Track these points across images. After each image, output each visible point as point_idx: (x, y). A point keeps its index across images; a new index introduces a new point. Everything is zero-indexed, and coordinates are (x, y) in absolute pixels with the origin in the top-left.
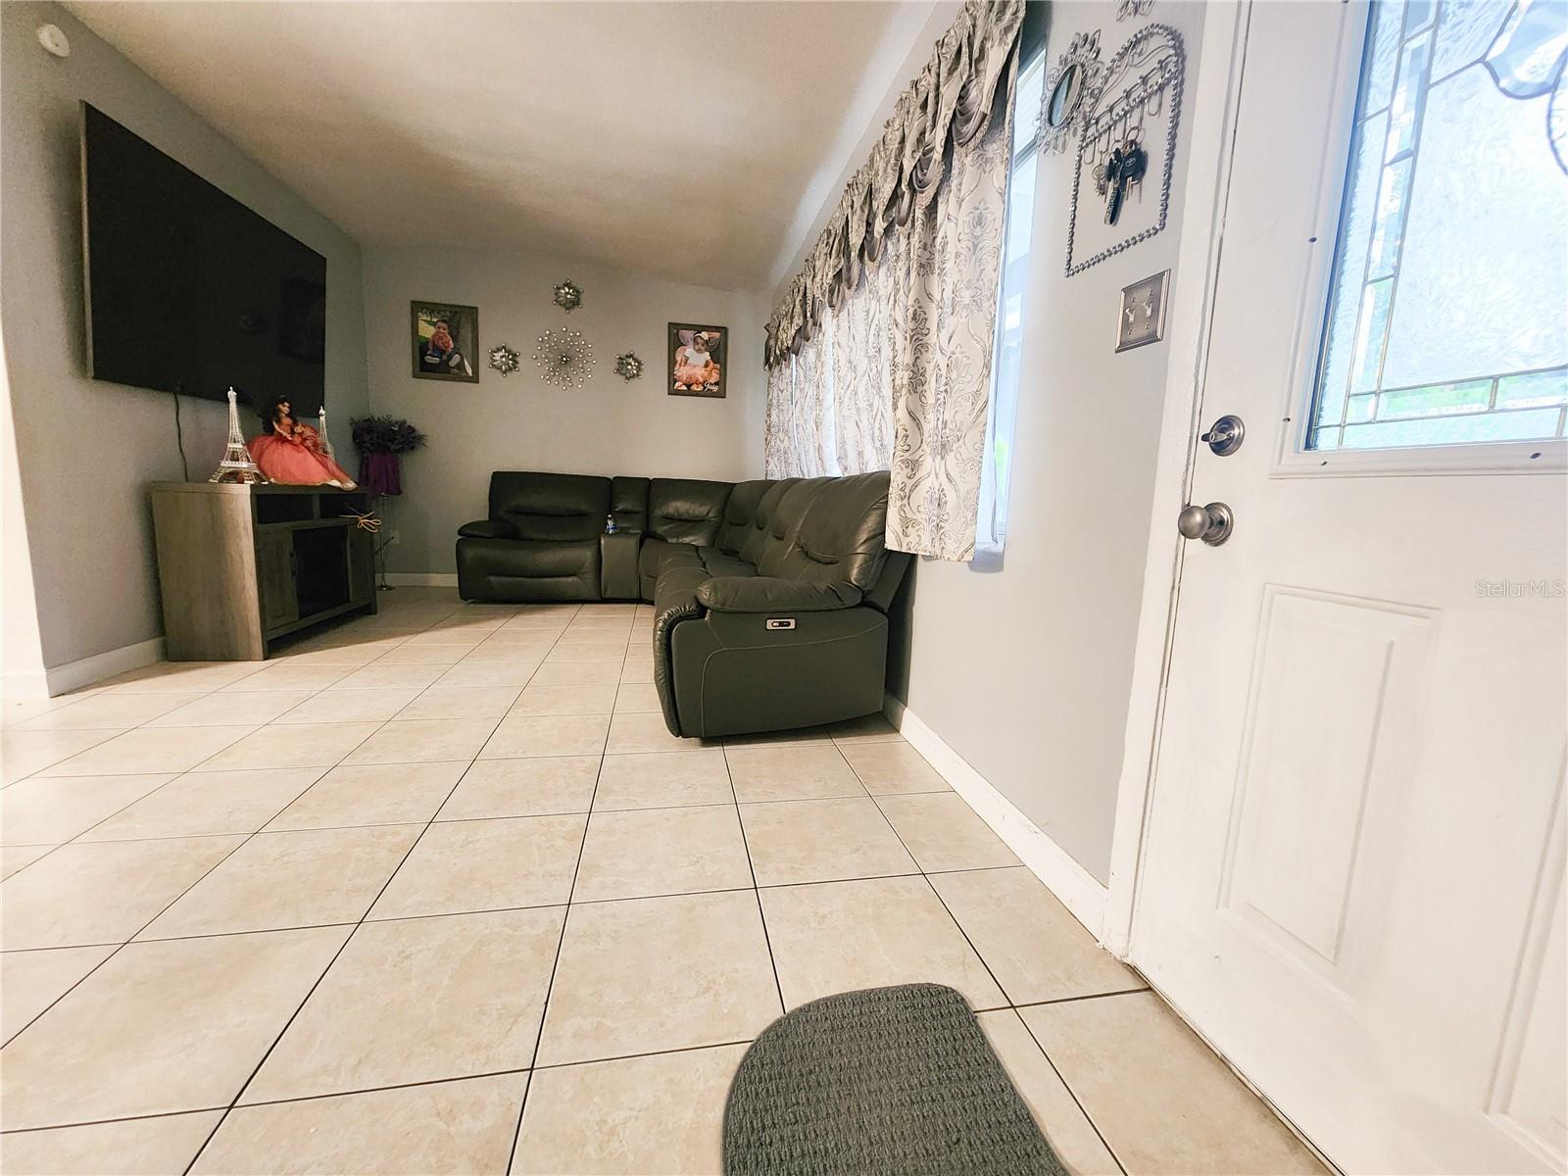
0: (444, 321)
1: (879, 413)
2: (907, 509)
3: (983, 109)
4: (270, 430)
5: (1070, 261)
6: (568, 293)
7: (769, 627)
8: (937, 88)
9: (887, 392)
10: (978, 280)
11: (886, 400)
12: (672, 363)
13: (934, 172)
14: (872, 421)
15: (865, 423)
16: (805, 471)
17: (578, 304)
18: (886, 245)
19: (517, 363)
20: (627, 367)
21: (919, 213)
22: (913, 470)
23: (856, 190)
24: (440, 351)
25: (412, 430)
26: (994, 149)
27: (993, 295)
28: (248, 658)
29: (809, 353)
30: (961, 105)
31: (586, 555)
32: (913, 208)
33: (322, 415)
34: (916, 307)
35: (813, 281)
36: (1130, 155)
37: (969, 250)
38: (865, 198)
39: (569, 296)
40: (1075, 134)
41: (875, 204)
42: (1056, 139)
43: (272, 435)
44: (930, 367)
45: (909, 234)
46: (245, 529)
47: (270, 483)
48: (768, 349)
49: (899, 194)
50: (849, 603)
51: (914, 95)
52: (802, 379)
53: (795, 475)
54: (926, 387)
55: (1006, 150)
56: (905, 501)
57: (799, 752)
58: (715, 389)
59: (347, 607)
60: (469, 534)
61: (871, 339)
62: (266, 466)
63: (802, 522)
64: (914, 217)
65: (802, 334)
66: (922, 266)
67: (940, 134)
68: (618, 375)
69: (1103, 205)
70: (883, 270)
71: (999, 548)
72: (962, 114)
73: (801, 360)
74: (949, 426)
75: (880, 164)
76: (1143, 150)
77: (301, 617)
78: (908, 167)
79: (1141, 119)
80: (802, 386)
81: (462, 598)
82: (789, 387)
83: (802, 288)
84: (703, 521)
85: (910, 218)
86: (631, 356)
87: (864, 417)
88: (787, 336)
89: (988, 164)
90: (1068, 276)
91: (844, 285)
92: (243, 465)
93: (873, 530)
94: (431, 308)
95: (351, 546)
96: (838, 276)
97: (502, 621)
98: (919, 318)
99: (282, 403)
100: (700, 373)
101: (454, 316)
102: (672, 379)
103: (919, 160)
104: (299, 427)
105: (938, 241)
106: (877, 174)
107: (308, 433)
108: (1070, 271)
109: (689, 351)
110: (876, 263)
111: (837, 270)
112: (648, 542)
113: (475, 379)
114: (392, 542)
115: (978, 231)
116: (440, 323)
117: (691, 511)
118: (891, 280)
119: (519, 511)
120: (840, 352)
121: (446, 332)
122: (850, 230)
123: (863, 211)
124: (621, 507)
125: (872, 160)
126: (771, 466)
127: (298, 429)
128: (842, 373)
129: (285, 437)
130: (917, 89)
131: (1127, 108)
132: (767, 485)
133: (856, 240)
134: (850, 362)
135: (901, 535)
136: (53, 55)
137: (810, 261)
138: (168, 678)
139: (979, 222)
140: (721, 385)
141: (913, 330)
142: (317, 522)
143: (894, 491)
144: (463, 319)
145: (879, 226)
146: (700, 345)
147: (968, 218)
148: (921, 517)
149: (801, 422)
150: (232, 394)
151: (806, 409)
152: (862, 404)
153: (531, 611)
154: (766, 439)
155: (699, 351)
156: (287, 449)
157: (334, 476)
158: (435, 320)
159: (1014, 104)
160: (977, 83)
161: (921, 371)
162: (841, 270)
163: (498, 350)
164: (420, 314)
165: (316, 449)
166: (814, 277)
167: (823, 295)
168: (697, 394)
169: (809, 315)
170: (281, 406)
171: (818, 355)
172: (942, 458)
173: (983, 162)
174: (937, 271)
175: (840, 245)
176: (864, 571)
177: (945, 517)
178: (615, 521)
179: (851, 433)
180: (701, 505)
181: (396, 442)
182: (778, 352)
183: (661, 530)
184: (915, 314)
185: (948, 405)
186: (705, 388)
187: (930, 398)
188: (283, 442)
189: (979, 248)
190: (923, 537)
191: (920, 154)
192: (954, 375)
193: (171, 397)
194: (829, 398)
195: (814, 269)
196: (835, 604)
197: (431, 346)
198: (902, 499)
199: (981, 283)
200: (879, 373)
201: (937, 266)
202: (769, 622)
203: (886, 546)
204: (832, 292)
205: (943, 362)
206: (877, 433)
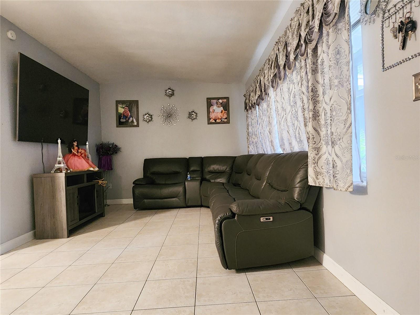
0: (127, 106)
1: (298, 127)
2: (317, 168)
3: (335, 11)
4: (70, 152)
5: (383, 65)
6: (170, 92)
7: (262, 220)
8: (313, 5)
9: (301, 119)
10: (340, 75)
11: (301, 122)
12: (209, 112)
13: (315, 36)
14: (294, 130)
15: (291, 132)
16: (265, 150)
17: (173, 95)
18: (295, 63)
19: (152, 118)
20: (192, 115)
21: (310, 51)
22: (318, 151)
23: (280, 44)
24: (126, 117)
25: (116, 146)
26: (340, 25)
27: (348, 80)
28: (62, 237)
29: (264, 105)
30: (325, 11)
31: (180, 189)
32: (306, 49)
33: (87, 145)
34: (312, 87)
35: (264, 78)
36: (408, 23)
37: (335, 64)
38: (284, 46)
39: (170, 93)
40: (378, 16)
41: (289, 49)
42: (370, 19)
43: (71, 153)
44: (321, 110)
45: (305, 59)
46: (63, 189)
47: (70, 171)
48: (246, 104)
49: (300, 44)
50: (295, 209)
51: (303, 8)
52: (261, 114)
53: (261, 152)
54: (320, 117)
55: (347, 25)
56: (316, 165)
57: (279, 276)
58: (226, 120)
59: (94, 215)
60: (137, 184)
61: (292, 99)
62: (69, 164)
63: (268, 173)
64: (307, 52)
65: (261, 98)
66: (313, 71)
67: (317, 22)
68: (189, 119)
69: (398, 43)
70: (295, 73)
71: (364, 184)
72: (326, 14)
73: (261, 108)
74: (334, 134)
75: (290, 35)
76: (414, 20)
77: (80, 220)
78: (303, 34)
79: (411, 8)
80: (262, 118)
81: (134, 208)
82: (256, 118)
83: (259, 81)
84: (223, 172)
85: (306, 53)
86: (193, 111)
87: (291, 129)
88: (254, 98)
89: (339, 31)
90: (384, 71)
91: (278, 79)
92: (62, 165)
93: (302, 177)
94: (123, 102)
95: (97, 191)
96: (275, 76)
97: (151, 217)
98: (314, 91)
99: (75, 142)
100: (219, 115)
101: (130, 104)
102: (209, 119)
103: (308, 32)
104: (80, 150)
105: (319, 61)
106: (288, 38)
107: (83, 151)
108: (384, 69)
109: (215, 107)
110: (291, 70)
111: (274, 74)
112: (203, 182)
113: (138, 126)
114: (109, 188)
115: (338, 57)
116: (125, 108)
117: (219, 169)
118: (299, 77)
119: (153, 173)
120: (278, 104)
121: (128, 110)
122: (278, 58)
123: (284, 52)
124: (192, 169)
125: (286, 32)
126: (250, 149)
127: (80, 151)
128: (279, 112)
129: (75, 154)
130: (303, 6)
131: (403, 5)
132: (250, 157)
133: (282, 62)
134: (283, 108)
135: (315, 179)
136: (11, 40)
137: (262, 70)
138: (36, 246)
139: (338, 53)
140: (228, 119)
141: (312, 96)
142: (85, 184)
143: (310, 160)
144: (133, 105)
145: (292, 57)
146: (219, 105)
147: (333, 52)
148: (324, 171)
149: (262, 131)
150: (59, 141)
151: (264, 126)
152: (290, 124)
153: (160, 213)
154: (247, 138)
155: (219, 107)
156: (76, 158)
157: (91, 166)
158: (124, 106)
159: (349, 8)
160: (331, 2)
161: (317, 111)
162: (276, 73)
163: (146, 114)
164: (119, 105)
165: (86, 158)
166: (264, 77)
167: (269, 83)
168: (219, 123)
169: (263, 91)
170: (74, 143)
171: (268, 106)
172: (333, 147)
173: (337, 31)
174: (320, 72)
175: (275, 64)
176: (300, 194)
177: (337, 172)
178: (190, 175)
179: (285, 135)
180: (223, 166)
181: (111, 151)
182: (250, 105)
183: (208, 177)
184: (312, 89)
185: (333, 126)
186: (222, 120)
187: (322, 122)
188: (75, 156)
189: (339, 63)
190: (325, 179)
191: (308, 29)
192: (334, 113)
193: (40, 144)
194: (274, 122)
195: (264, 74)
196: (289, 209)
197: (122, 115)
198: (314, 164)
199: (342, 76)
200: (297, 112)
201: (320, 71)
202: (262, 218)
203: (309, 184)
204: (272, 82)
205: (328, 108)
206: (297, 135)
